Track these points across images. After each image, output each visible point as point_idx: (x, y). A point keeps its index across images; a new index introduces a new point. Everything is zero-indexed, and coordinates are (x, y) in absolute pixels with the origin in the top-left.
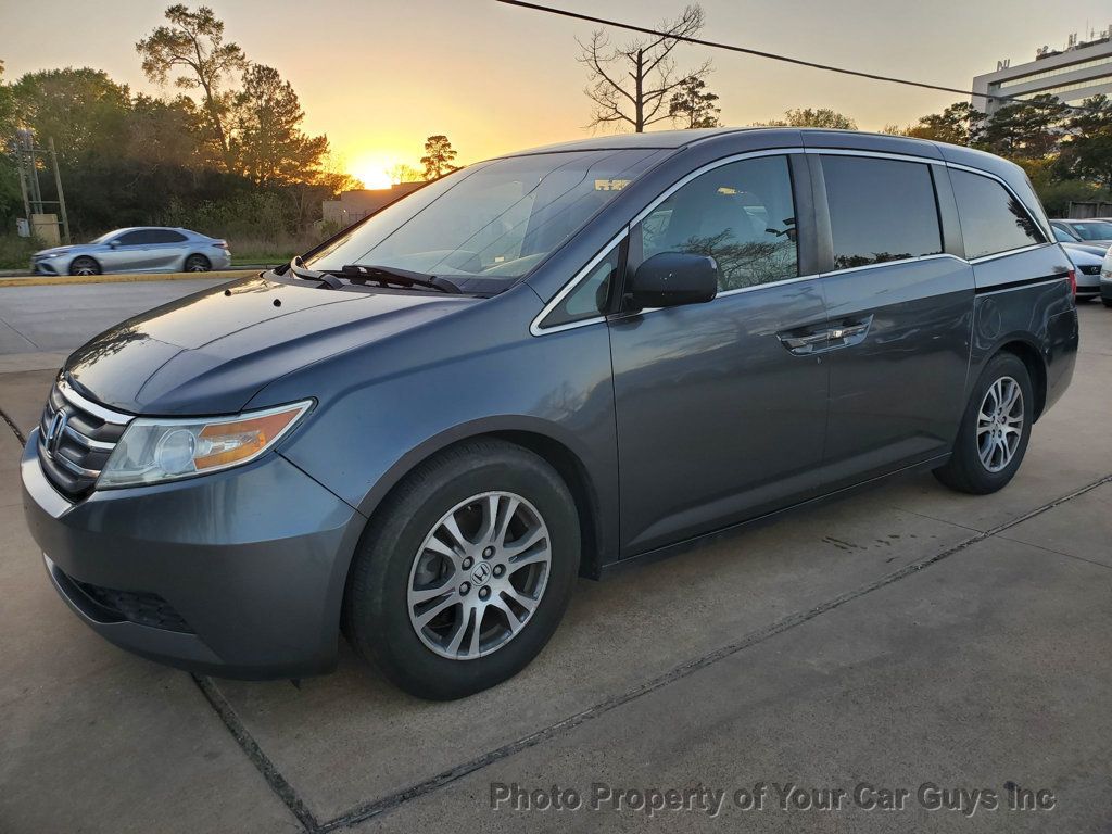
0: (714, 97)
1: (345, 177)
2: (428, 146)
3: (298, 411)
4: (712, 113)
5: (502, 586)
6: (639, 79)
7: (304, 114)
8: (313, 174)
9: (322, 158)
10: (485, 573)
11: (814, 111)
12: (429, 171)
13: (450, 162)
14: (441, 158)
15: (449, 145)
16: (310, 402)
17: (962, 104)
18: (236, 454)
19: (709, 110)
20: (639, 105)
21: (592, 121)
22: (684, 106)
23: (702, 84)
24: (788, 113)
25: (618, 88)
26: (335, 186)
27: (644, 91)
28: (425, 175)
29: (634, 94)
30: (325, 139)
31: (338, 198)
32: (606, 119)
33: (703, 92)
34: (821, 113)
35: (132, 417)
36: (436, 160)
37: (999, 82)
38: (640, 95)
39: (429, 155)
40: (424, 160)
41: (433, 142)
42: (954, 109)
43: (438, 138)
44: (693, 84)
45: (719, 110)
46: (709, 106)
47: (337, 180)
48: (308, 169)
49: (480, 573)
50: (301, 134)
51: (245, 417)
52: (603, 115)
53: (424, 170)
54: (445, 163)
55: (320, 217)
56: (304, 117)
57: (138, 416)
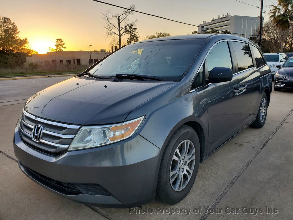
0: (136, 29)
1: (32, 50)
2: (57, 42)
3: (140, 120)
4: (136, 33)
5: (186, 168)
6: (119, 24)
7: (19, 32)
8: (23, 49)
9: (26, 45)
10: (183, 164)
11: (162, 33)
12: (57, 48)
13: (63, 46)
14: (61, 45)
15: (63, 41)
16: (143, 117)
17: (196, 31)
18: (123, 136)
19: (135, 32)
20: (119, 31)
21: (106, 35)
22: (128, 31)
23: (133, 25)
24: (156, 33)
25: (114, 26)
26: (29, 53)
27: (120, 27)
28: (56, 50)
29: (118, 27)
30: (27, 39)
31: (31, 56)
32: (110, 34)
33: (133, 27)
34: (164, 33)
35: (80, 126)
36: (59, 45)
37: (204, 26)
38: (119, 28)
39: (57, 44)
40: (56, 45)
41: (58, 40)
42: (194, 33)
43: (60, 39)
44: (131, 25)
45: (137, 32)
46: (135, 31)
47: (30, 51)
48: (22, 48)
49: (182, 165)
50: (19, 38)
51: (125, 123)
52: (110, 33)
53: (56, 48)
54: (62, 46)
55: (25, 62)
56: (20, 33)
57: (82, 125)
